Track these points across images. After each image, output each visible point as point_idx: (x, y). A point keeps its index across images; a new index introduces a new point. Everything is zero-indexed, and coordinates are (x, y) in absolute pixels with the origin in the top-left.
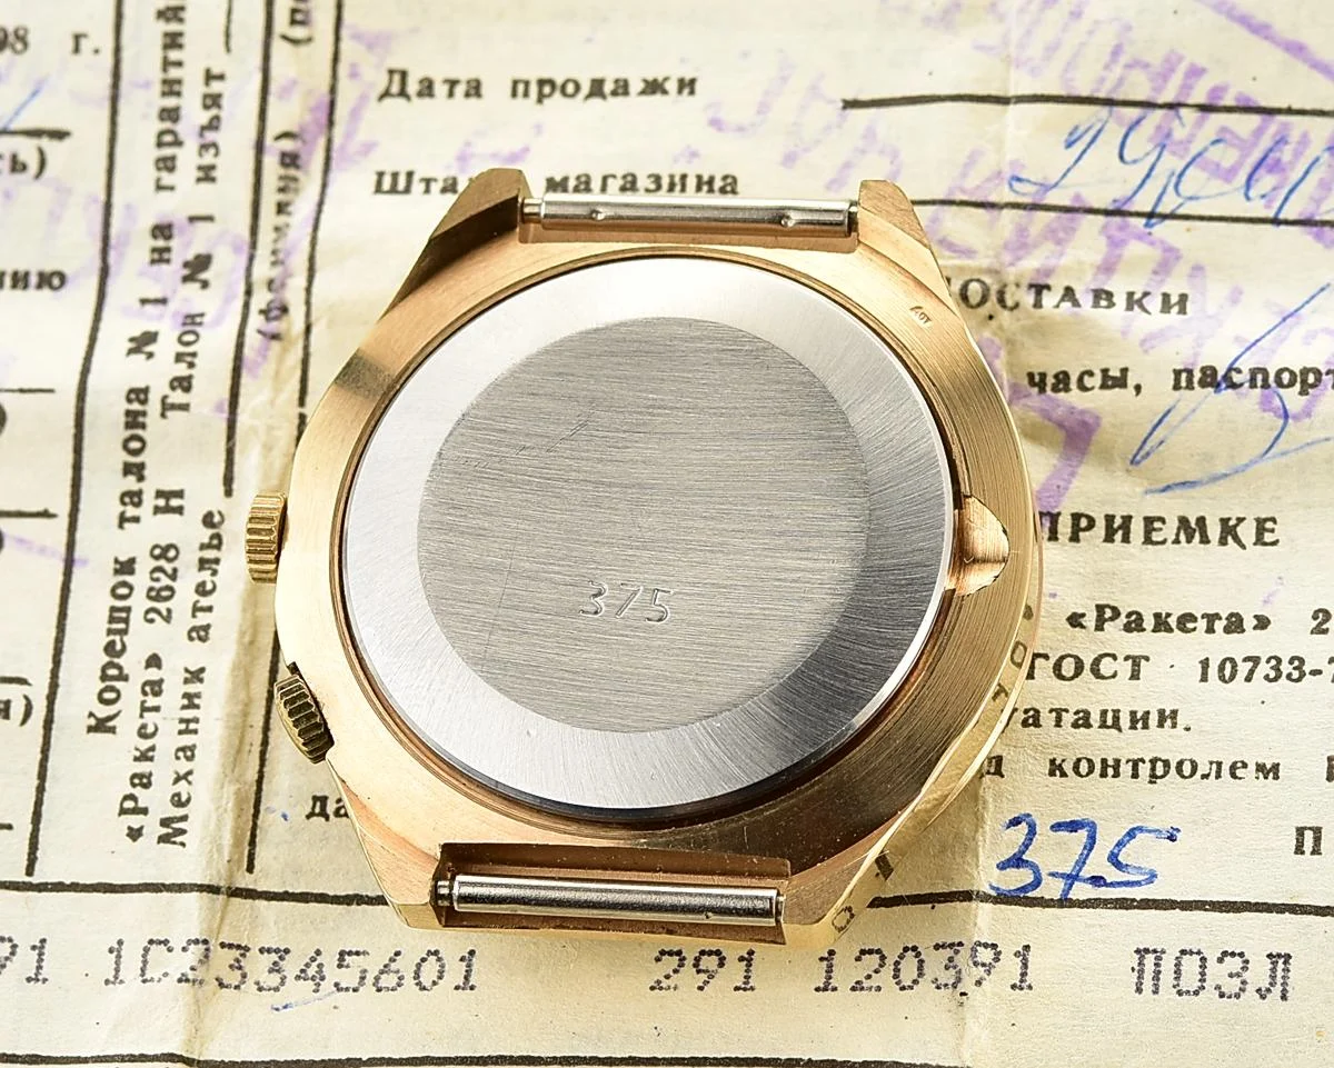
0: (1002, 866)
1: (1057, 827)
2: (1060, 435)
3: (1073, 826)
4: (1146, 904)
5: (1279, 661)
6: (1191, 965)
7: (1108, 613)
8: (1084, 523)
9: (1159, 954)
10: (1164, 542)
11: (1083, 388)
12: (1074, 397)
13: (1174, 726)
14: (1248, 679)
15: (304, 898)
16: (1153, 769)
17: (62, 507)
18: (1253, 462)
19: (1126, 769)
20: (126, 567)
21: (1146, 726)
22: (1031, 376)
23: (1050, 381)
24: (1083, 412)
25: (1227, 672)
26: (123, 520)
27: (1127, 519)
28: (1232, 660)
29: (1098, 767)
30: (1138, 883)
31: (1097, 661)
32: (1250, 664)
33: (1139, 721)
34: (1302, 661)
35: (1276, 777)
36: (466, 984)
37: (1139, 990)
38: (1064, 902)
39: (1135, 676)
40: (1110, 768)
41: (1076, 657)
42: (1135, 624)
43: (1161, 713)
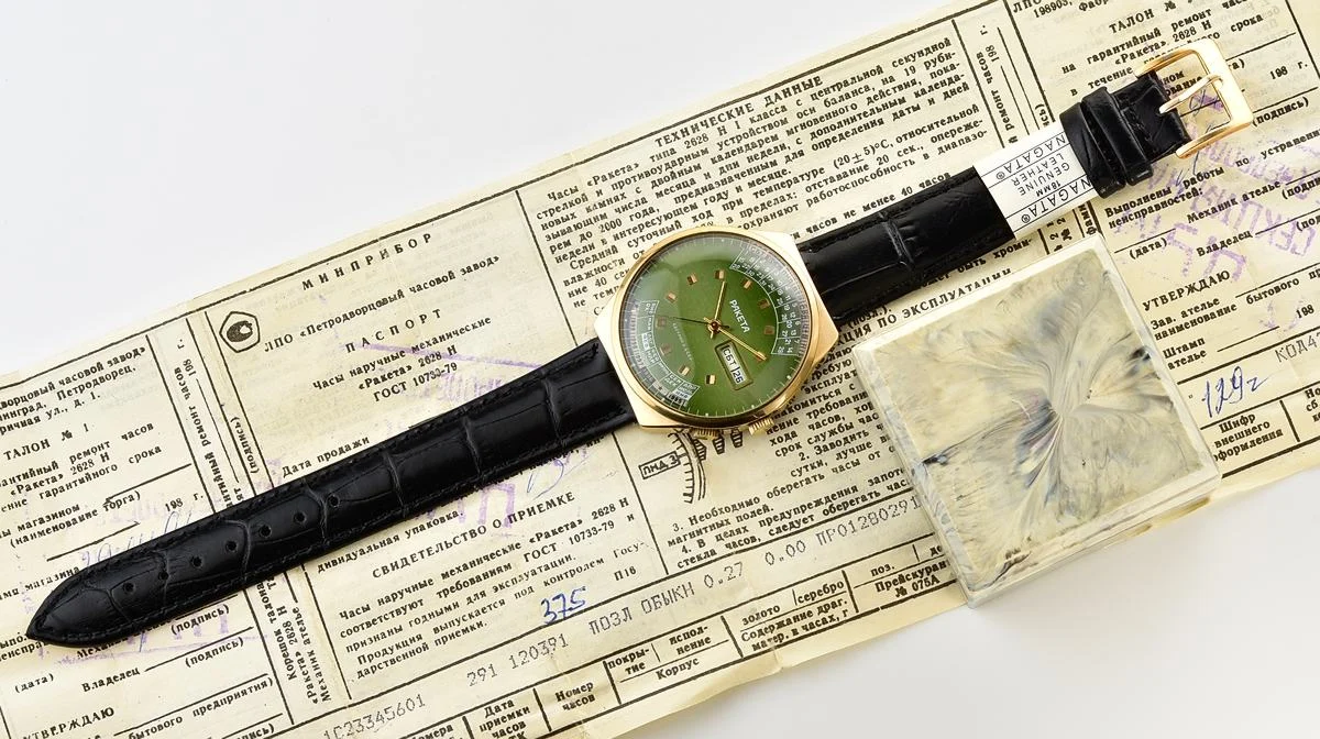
0: (545, 615)
1: (554, 598)
2: (506, 493)
3: (558, 597)
4: (585, 610)
5: (589, 530)
6: (604, 621)
7: (540, 535)
8: (522, 513)
9: (595, 622)
10: (545, 510)
13: (571, 559)
14: (584, 538)
15: (368, 700)
16: (571, 573)
17: (254, 625)
19: (564, 576)
20: (278, 633)
21: (564, 562)
24: (510, 485)
25: (577, 538)
26: (272, 621)
27: (533, 507)
28: (577, 535)
29: (557, 579)
30: (581, 605)
31: (543, 549)
32: (582, 534)
33: (561, 562)
34: (595, 528)
35: (603, 562)
36: (422, 705)
37: (595, 633)
38: (565, 619)
39: (554, 549)
40: (560, 577)
41: (537, 551)
42: (547, 535)
43: (566, 557)
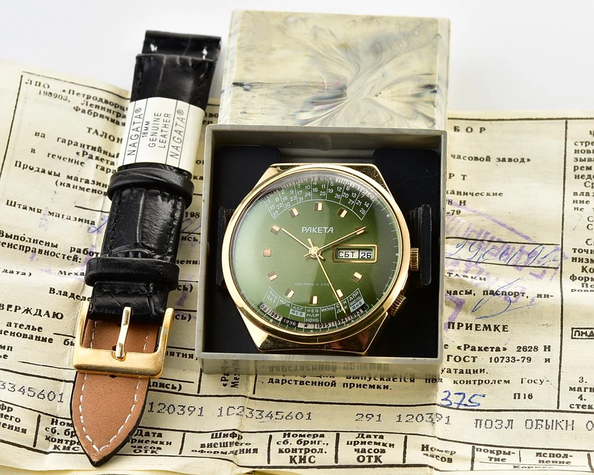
0: (442, 400)
1: (456, 394)
2: (455, 305)
3: (459, 393)
4: (477, 410)
5: (509, 358)
6: (489, 423)
7: (467, 346)
8: (461, 325)
9: (481, 420)
10: (480, 330)
11: (460, 294)
12: (458, 296)
13: (484, 372)
14: (502, 362)
16: (479, 382)
18: (502, 312)
19: (472, 382)
21: (477, 373)
22: (448, 291)
23: (452, 292)
24: (460, 299)
25: (497, 360)
27: (471, 325)
28: (497, 358)
29: (465, 382)
30: (476, 406)
31: (464, 358)
32: (502, 359)
33: (475, 372)
34: (515, 358)
35: (509, 383)
37: (476, 427)
38: (458, 409)
39: (474, 361)
40: (468, 382)
41: (459, 356)
42: (473, 349)
43: (481, 370)
